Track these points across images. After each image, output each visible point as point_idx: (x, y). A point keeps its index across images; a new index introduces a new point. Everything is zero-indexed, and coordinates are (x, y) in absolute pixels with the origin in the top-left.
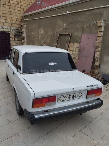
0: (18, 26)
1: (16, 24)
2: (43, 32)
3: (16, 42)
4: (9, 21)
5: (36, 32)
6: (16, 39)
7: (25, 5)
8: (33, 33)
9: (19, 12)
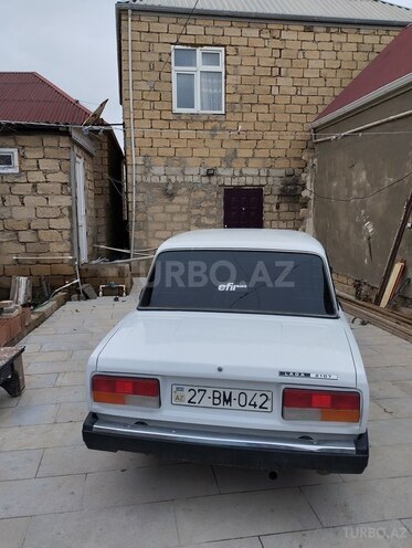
0: (295, 164)
1: (289, 159)
2: (364, 175)
3: (283, 215)
4: (265, 153)
5: (344, 179)
6: (283, 207)
7: (323, 91)
8: (335, 184)
9: (302, 118)
